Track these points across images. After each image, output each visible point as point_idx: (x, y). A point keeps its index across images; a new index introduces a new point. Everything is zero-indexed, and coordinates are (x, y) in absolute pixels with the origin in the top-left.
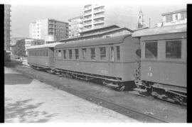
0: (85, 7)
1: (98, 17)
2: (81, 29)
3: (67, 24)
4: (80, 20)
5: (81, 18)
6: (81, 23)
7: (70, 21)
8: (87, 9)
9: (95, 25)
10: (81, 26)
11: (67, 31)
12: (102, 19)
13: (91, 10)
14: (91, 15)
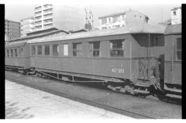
0: (36, 8)
1: (47, 18)
2: (33, 29)
3: (19, 24)
4: (31, 21)
5: (33, 19)
6: (32, 24)
7: (22, 21)
8: (37, 11)
9: (45, 25)
10: (32, 26)
11: (20, 31)
12: (51, 20)
13: (40, 12)
14: (41, 16)
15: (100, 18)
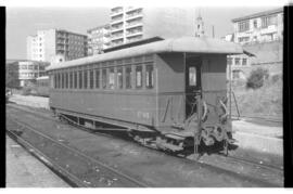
0: (113, 10)
1: (133, 25)
2: (108, 44)
3: (85, 37)
4: (105, 31)
5: (107, 28)
6: (108, 36)
7: (90, 32)
8: (115, 14)
9: (128, 38)
10: (106, 40)
11: (86, 49)
12: (140, 28)
13: (121, 15)
14: (122, 23)
15: (235, 21)
